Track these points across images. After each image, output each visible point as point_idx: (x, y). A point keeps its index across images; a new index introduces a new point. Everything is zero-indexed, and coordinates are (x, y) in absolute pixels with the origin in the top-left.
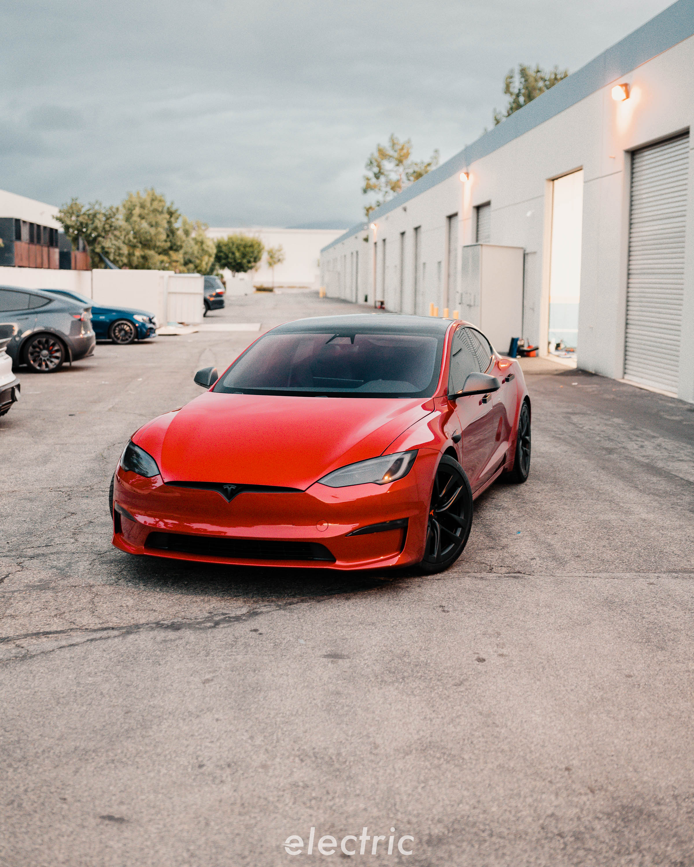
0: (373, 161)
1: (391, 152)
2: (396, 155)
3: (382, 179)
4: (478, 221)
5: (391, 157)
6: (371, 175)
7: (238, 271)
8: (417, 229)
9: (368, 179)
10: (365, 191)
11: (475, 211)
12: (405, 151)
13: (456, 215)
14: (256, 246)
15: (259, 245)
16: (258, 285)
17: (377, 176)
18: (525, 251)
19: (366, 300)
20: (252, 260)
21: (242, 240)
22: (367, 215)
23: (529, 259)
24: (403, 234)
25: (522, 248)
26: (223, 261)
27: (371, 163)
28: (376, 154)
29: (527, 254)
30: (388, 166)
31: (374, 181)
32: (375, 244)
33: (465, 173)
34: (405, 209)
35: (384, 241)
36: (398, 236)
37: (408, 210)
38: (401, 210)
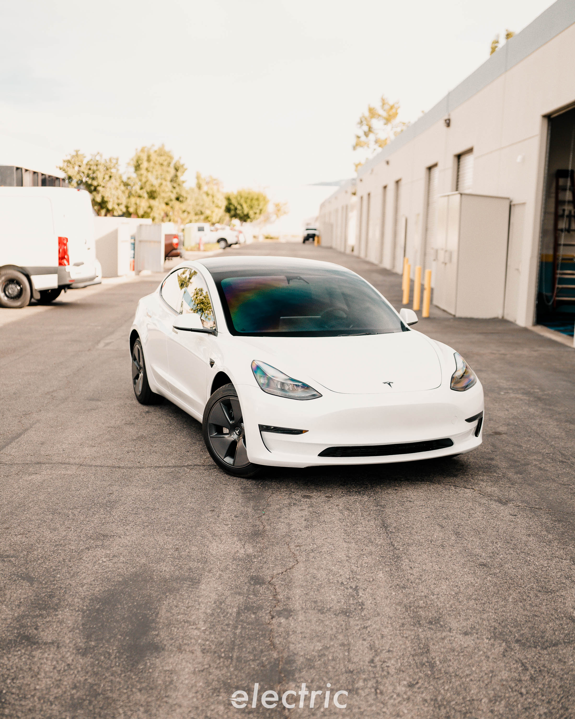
0: (363, 120)
1: (381, 112)
2: (384, 114)
3: (372, 137)
4: (458, 171)
5: (379, 116)
6: (361, 134)
7: (245, 221)
8: (397, 182)
9: (358, 137)
10: (354, 148)
11: (456, 159)
12: (394, 110)
13: (435, 165)
14: (261, 199)
15: (265, 199)
16: (266, 235)
17: (366, 134)
18: (511, 202)
19: (353, 250)
20: (258, 211)
21: (249, 193)
22: (356, 170)
23: (516, 211)
24: (385, 187)
25: (508, 199)
26: (233, 213)
27: (361, 122)
28: (367, 114)
29: (514, 205)
30: (377, 124)
31: (363, 138)
32: (362, 198)
33: (446, 120)
34: (388, 163)
35: (369, 194)
36: (381, 190)
37: (391, 163)
38: (384, 164)
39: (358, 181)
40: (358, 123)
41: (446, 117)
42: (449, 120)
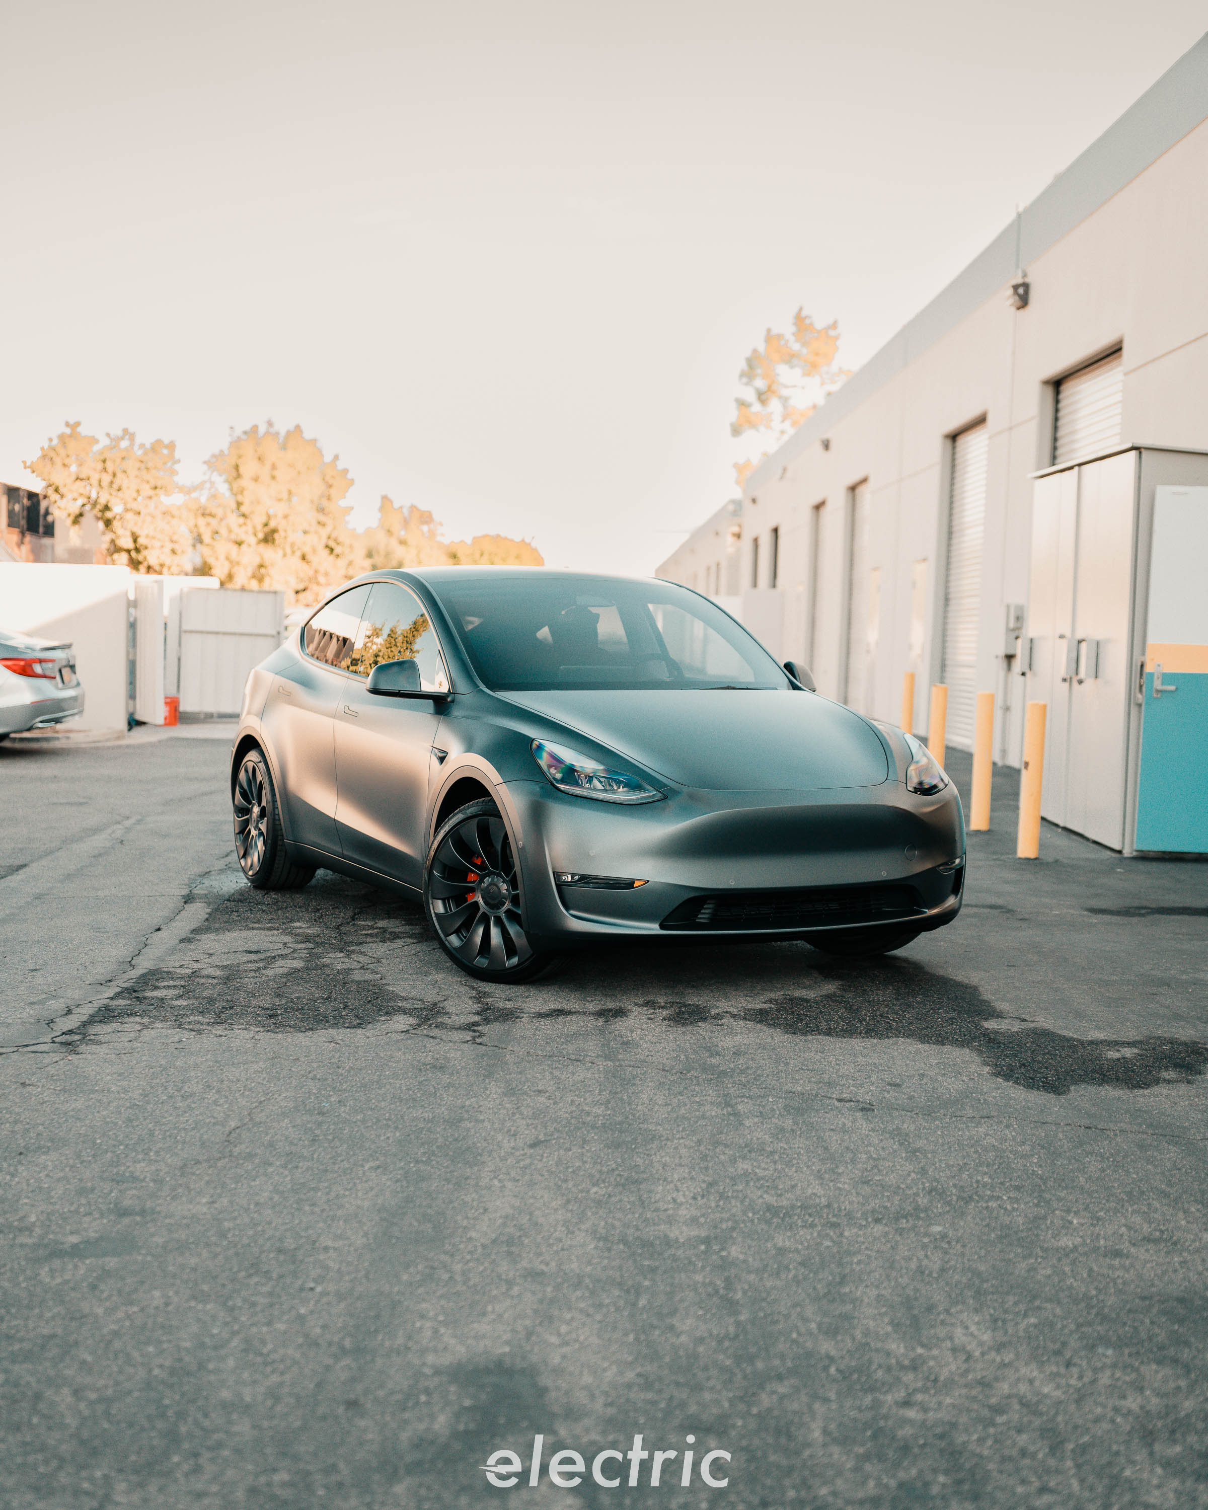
0: (754, 363)
1: (797, 347)
3: (775, 403)
5: (793, 355)
8: (853, 489)
9: (744, 404)
10: (736, 430)
13: (982, 419)
17: (763, 398)
22: (739, 481)
27: (751, 368)
28: (762, 348)
32: (756, 540)
33: (1015, 288)
34: (826, 445)
35: (776, 531)
36: (806, 514)
37: (833, 445)
38: (819, 447)
39: (748, 504)
40: (742, 375)
41: (1019, 280)
42: (1026, 286)
